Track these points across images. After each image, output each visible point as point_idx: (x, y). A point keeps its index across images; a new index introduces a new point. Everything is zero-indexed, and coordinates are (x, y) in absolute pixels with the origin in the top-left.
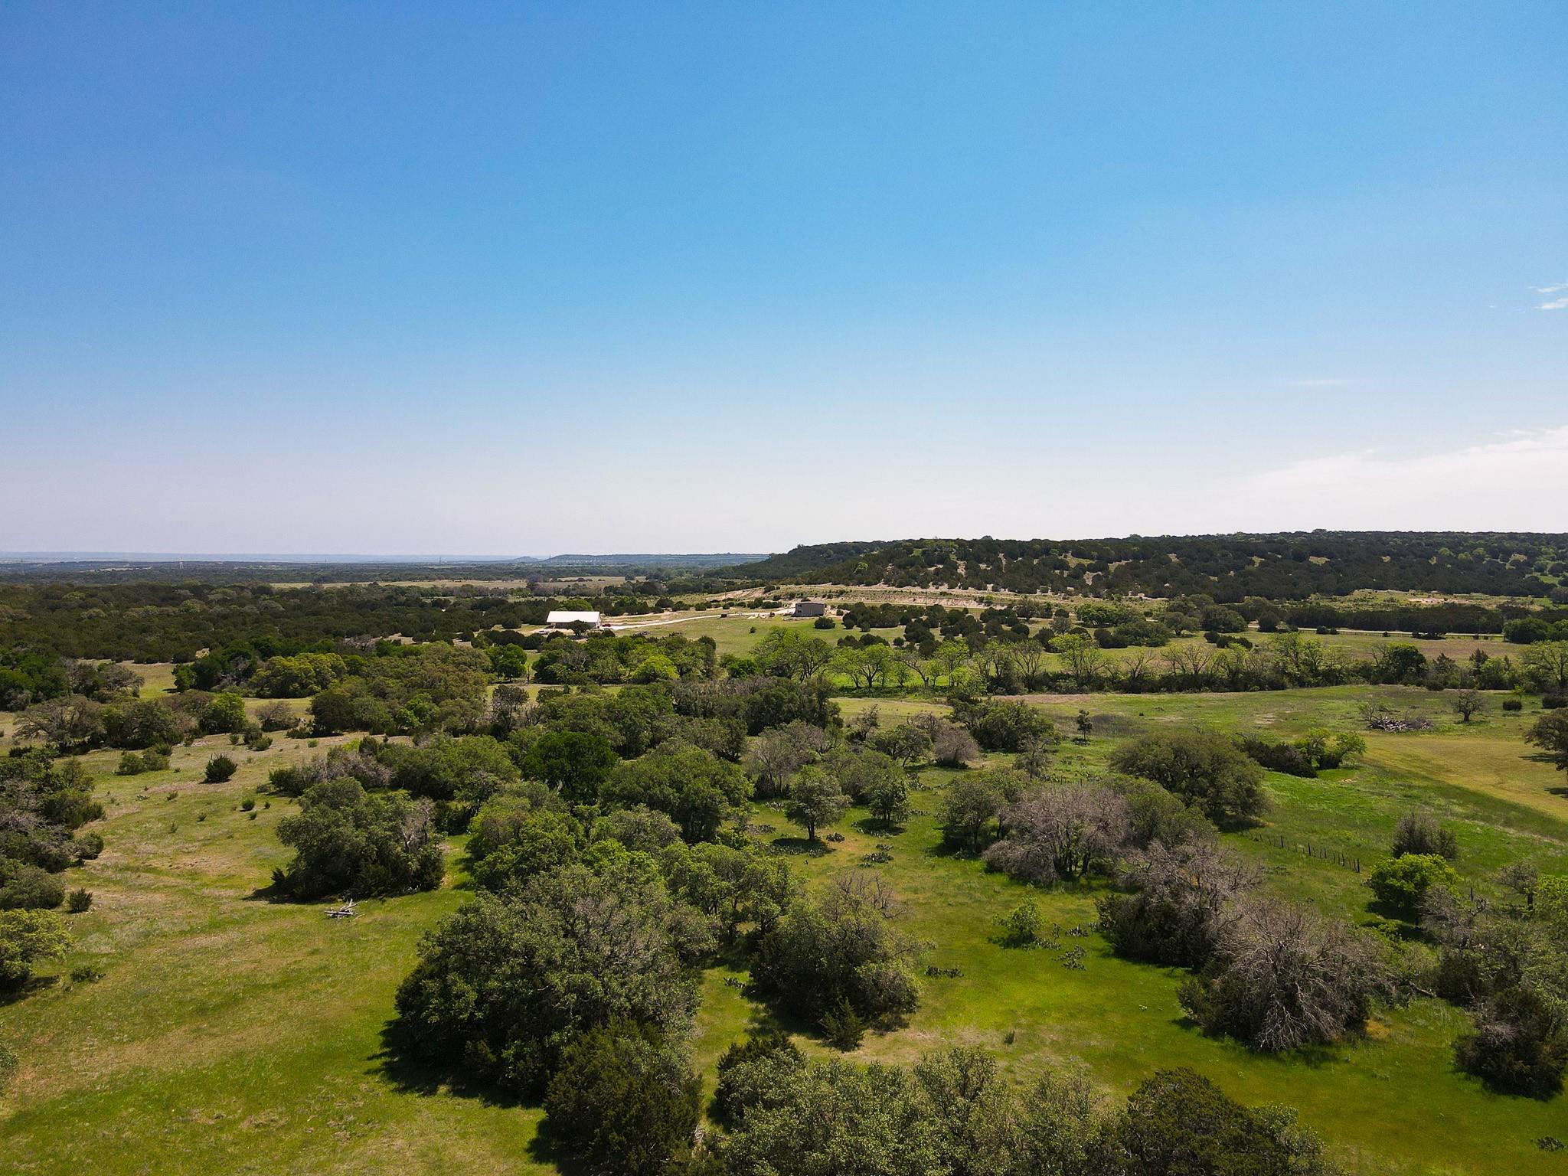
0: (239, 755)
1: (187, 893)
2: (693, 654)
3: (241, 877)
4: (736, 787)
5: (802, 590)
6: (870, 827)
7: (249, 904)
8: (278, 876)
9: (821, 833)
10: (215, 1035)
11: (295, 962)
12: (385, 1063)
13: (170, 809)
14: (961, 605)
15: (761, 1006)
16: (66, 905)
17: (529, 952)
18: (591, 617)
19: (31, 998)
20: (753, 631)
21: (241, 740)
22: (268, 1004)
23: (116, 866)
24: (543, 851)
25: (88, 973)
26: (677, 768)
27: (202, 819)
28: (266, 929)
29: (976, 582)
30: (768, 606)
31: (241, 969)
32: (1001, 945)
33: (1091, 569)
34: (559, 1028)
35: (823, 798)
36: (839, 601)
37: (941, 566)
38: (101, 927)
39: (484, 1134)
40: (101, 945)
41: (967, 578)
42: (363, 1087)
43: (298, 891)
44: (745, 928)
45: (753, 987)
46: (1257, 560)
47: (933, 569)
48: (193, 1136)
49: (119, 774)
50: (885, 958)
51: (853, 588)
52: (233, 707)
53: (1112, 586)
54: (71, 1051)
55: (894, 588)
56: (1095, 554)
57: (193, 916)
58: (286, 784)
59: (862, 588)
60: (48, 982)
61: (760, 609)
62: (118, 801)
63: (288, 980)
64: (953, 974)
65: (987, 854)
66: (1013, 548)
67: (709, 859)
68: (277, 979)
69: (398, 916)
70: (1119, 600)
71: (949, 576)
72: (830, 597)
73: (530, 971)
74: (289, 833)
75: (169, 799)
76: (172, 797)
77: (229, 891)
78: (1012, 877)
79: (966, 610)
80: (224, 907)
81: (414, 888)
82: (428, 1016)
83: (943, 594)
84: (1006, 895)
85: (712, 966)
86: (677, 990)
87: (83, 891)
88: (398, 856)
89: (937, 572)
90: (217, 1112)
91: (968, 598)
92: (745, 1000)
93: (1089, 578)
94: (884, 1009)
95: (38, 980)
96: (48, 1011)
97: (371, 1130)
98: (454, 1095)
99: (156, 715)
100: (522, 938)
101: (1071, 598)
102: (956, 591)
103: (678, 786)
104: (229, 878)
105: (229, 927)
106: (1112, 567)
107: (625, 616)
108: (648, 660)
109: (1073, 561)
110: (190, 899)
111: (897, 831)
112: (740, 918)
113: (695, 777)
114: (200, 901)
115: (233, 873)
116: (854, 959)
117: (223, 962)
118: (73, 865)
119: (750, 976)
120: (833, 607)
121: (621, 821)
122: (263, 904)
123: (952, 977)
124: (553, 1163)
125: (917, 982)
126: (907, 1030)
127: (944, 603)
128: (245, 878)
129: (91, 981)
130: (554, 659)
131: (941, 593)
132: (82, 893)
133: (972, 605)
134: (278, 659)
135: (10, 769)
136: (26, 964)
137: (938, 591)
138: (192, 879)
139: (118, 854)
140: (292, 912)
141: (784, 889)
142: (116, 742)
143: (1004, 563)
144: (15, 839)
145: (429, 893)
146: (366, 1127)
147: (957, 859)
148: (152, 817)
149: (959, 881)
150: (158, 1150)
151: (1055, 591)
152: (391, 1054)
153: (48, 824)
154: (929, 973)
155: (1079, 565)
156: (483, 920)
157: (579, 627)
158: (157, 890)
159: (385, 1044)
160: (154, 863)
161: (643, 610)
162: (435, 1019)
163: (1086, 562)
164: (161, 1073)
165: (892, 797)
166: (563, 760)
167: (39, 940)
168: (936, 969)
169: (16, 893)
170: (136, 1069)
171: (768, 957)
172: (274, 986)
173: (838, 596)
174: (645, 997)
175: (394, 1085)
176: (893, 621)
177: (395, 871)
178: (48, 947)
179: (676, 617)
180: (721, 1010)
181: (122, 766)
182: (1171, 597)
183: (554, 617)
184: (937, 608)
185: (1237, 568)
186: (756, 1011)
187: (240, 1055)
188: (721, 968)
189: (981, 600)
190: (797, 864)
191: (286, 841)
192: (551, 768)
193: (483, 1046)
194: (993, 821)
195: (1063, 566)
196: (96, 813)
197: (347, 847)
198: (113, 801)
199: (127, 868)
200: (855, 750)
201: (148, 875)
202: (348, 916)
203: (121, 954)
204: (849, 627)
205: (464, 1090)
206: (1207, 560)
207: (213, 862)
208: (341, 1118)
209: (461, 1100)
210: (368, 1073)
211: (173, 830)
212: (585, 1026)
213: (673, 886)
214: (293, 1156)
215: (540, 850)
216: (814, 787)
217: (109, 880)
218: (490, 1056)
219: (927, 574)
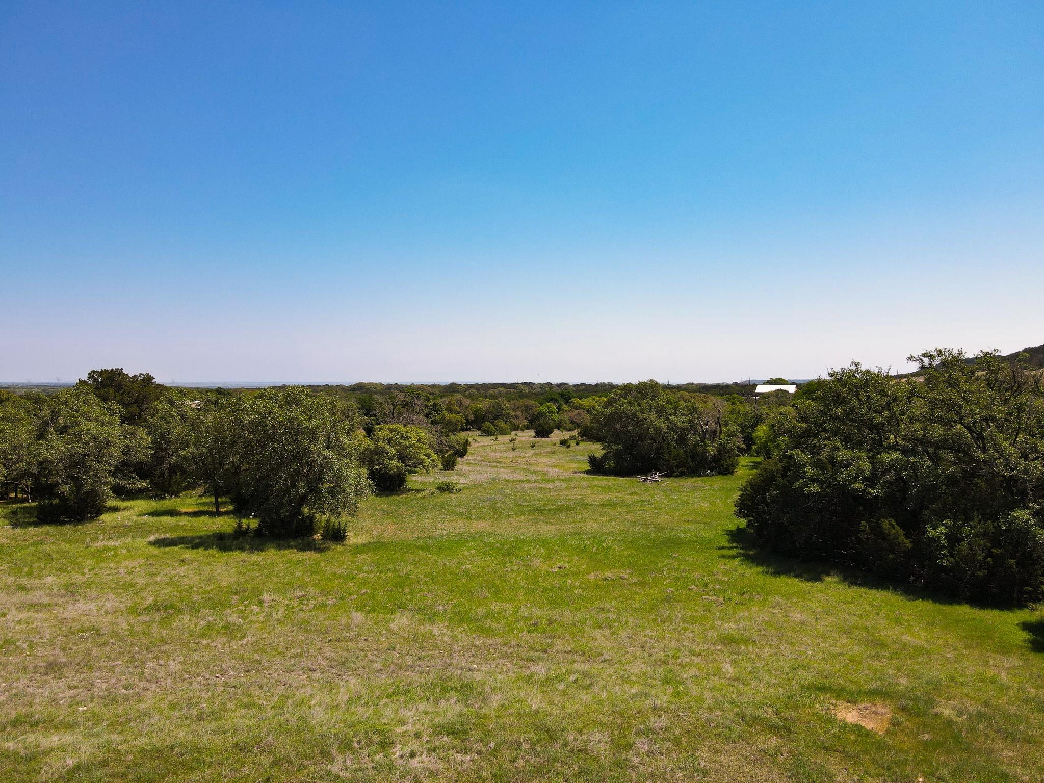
1: (524, 469)
7: (571, 474)
8: (593, 461)
10: (552, 523)
11: (617, 497)
12: (740, 553)
18: (790, 388)
19: (403, 496)
23: (475, 460)
25: (448, 486)
27: (532, 447)
31: (570, 497)
39: (931, 625)
42: (722, 566)
48: (536, 577)
49: (481, 436)
58: (590, 435)
60: (419, 491)
62: (478, 441)
63: (614, 504)
68: (602, 503)
69: (702, 485)
75: (511, 441)
81: (711, 471)
88: (696, 444)
95: (412, 490)
96: (415, 502)
97: (749, 600)
98: (852, 585)
105: (557, 482)
115: (557, 465)
117: (555, 493)
122: (582, 475)
129: (451, 493)
139: (477, 457)
145: (725, 477)
146: (743, 597)
148: (499, 447)
150: (497, 582)
152: (743, 549)
158: (502, 467)
159: (733, 541)
160: (501, 460)
164: (503, 536)
170: (481, 532)
181: (483, 434)
183: (761, 389)
187: (577, 534)
198: (475, 441)
199: (482, 461)
201: (496, 463)
202: (657, 481)
203: (474, 484)
207: (542, 461)
208: (706, 585)
210: (723, 556)
211: (514, 450)
214: (655, 607)
217: (470, 463)
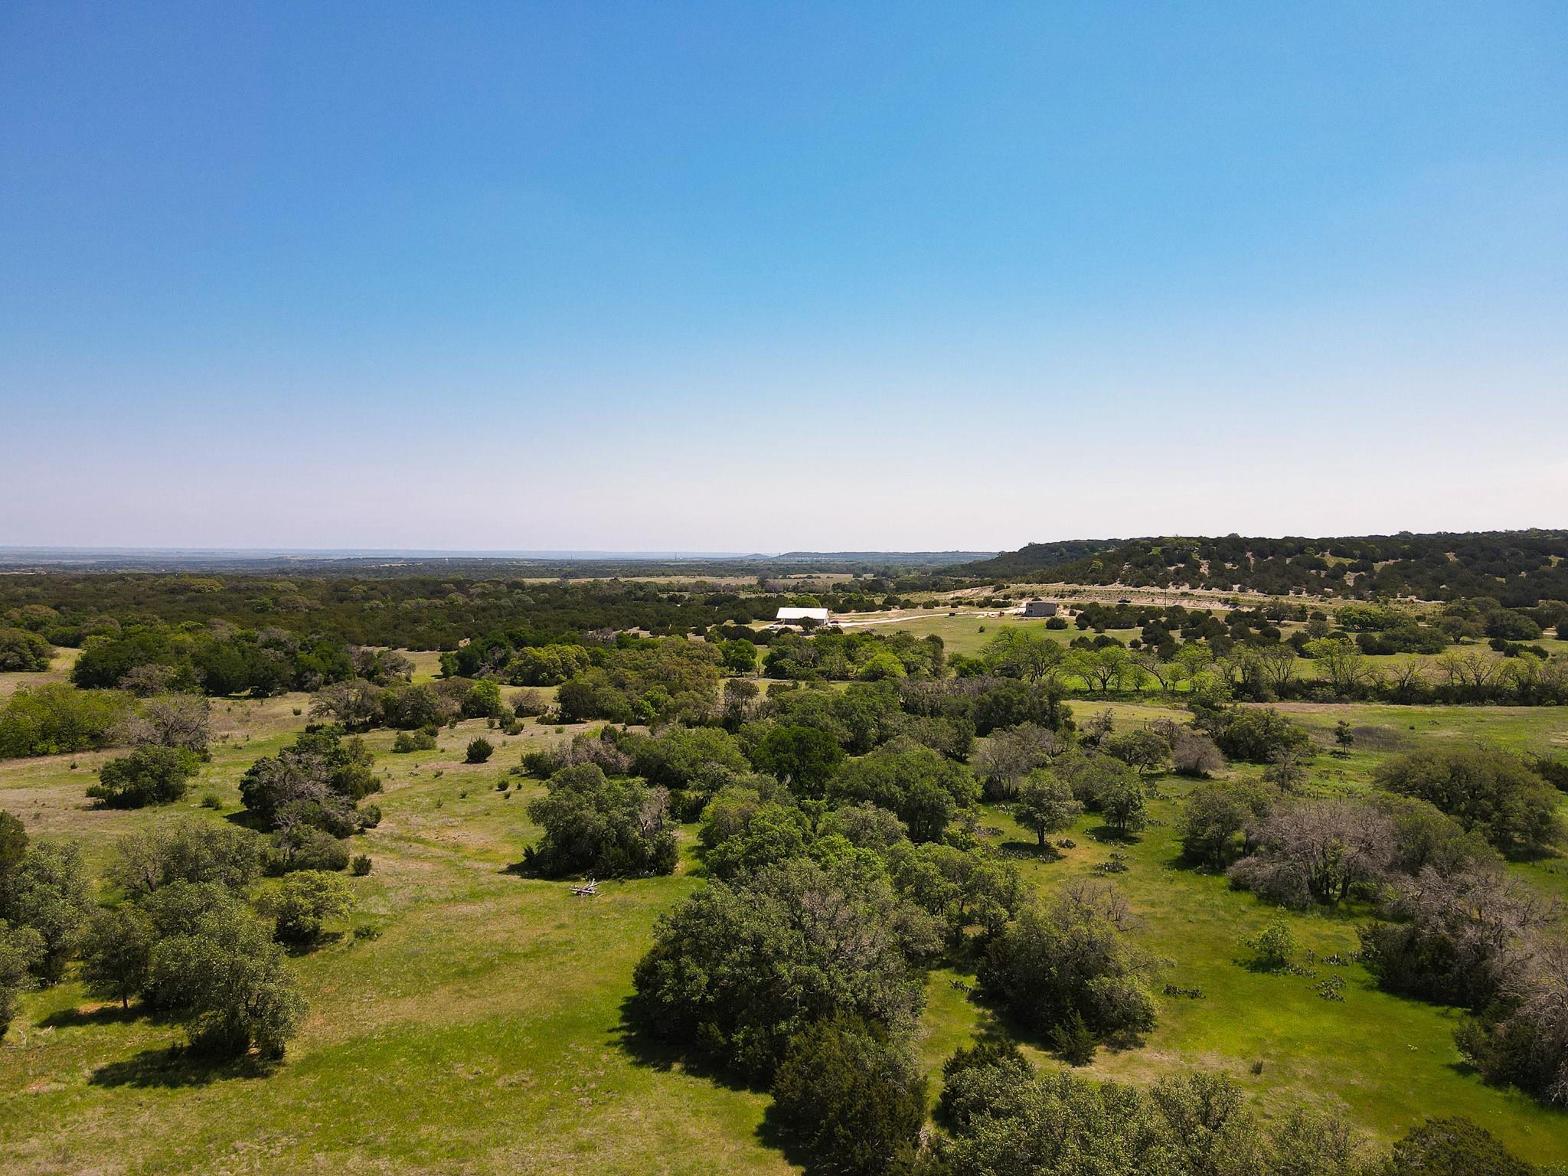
0: (495, 738)
1: (451, 863)
2: (920, 653)
3: (497, 852)
4: (963, 788)
5: (1033, 589)
6: (1103, 835)
7: (504, 877)
8: (529, 853)
9: (1052, 839)
10: (475, 997)
11: (544, 935)
12: (624, 1037)
13: (436, 785)
14: (1204, 606)
15: (989, 1012)
16: (350, 869)
17: (758, 941)
18: (819, 613)
19: (321, 951)
20: (982, 630)
21: (497, 724)
22: (520, 972)
23: (392, 835)
24: (771, 843)
25: (368, 931)
26: (904, 767)
27: (463, 796)
28: (517, 902)
29: (1220, 582)
30: (997, 605)
31: (497, 937)
32: (1247, 969)
33: (1353, 568)
34: (786, 1017)
35: (1053, 803)
36: (1072, 600)
37: (1182, 566)
38: (379, 890)
39: (714, 1114)
40: (379, 907)
41: (1210, 578)
42: (604, 1057)
43: (547, 867)
44: (972, 931)
45: (980, 992)
46: (1555, 560)
47: (1173, 568)
48: (456, 1089)
49: (395, 751)
50: (1119, 972)
51: (1087, 588)
52: (490, 693)
53: (1378, 588)
54: (354, 1001)
55: (1131, 588)
56: (1357, 552)
57: (456, 885)
58: (536, 767)
59: (1097, 587)
60: (335, 937)
61: (989, 608)
62: (393, 776)
63: (538, 951)
64: (1194, 995)
65: (1232, 871)
66: (1262, 547)
67: (935, 860)
68: (527, 950)
69: (635, 897)
70: (1386, 602)
71: (1191, 576)
72: (1062, 597)
73: (760, 960)
74: (539, 813)
75: (436, 776)
76: (438, 775)
77: (487, 864)
78: (1260, 897)
79: (1209, 612)
80: (482, 879)
81: (650, 872)
82: (664, 995)
83: (1184, 594)
84: (1253, 915)
85: (938, 968)
86: (903, 989)
87: (364, 856)
88: (636, 841)
89: (1178, 572)
90: (476, 1069)
91: (1212, 599)
92: (972, 1004)
93: (1350, 579)
94: (1118, 1026)
95: (327, 935)
96: (336, 964)
97: (610, 1099)
98: (687, 1073)
99: (425, 699)
100: (751, 926)
101: (1329, 600)
102: (1198, 591)
103: (904, 784)
104: (486, 852)
105: (487, 898)
106: (1378, 566)
107: (853, 613)
108: (875, 658)
109: (1331, 561)
110: (453, 870)
111: (1132, 841)
112: (967, 921)
113: (922, 776)
114: (462, 872)
115: (490, 847)
116: (1086, 971)
117: (481, 930)
118: (357, 833)
119: (977, 980)
120: (1065, 607)
121: (848, 817)
122: (515, 878)
123: (1192, 998)
124: (780, 1149)
125: (1155, 1001)
126: (1143, 1050)
127: (1185, 604)
128: (501, 853)
129: (370, 939)
130: (783, 655)
131: (1182, 594)
132: (363, 859)
133: (1217, 607)
134: (529, 650)
135: (306, 744)
136: (316, 920)
137: (1179, 591)
138: (455, 851)
139: (393, 825)
140: (541, 887)
141: (1012, 894)
142: (392, 722)
143: (1252, 562)
144: (310, 807)
145: (664, 878)
146: (607, 1096)
147: (1198, 873)
148: (421, 793)
149: (1201, 897)
150: (425, 1099)
151: (1311, 592)
152: (629, 1029)
153: (336, 794)
154: (1167, 992)
155: (1339, 565)
156: (714, 907)
157: (807, 623)
158: (426, 859)
159: (624, 1019)
160: (424, 835)
161: (871, 608)
162: (669, 998)
163: (1347, 561)
164: (429, 1028)
165: (1127, 805)
166: (793, 755)
167: (328, 899)
168: (1175, 989)
169: (310, 856)
170: (408, 1022)
171: (995, 962)
172: (526, 956)
173: (1071, 596)
174: (870, 993)
175: (631, 1059)
176: (1130, 623)
177: (633, 854)
178: (335, 905)
179: (903, 615)
180: (946, 1012)
181: (397, 745)
182: (1449, 599)
183: (784, 613)
184: (1178, 609)
185: (1528, 569)
186: (983, 1016)
187: (495, 1017)
188: (946, 970)
189: (1226, 602)
190: (1027, 869)
191: (536, 821)
192: (779, 763)
193: (714, 1029)
194: (1239, 836)
195: (1320, 565)
196: (375, 787)
197: (590, 829)
198: (389, 776)
199: (400, 838)
200: (1088, 755)
201: (418, 845)
202: (591, 894)
203: (395, 916)
204: (1082, 628)
205: (698, 1068)
206: (1492, 559)
207: (474, 837)
208: (584, 1086)
209: (693, 1079)
210: (608, 1044)
211: (439, 806)
212: (812, 1017)
213: (899, 885)
214: (541, 1117)
215: (768, 842)
216: (1044, 791)
217: (385, 848)
218: (721, 1039)
219: (1166, 573)
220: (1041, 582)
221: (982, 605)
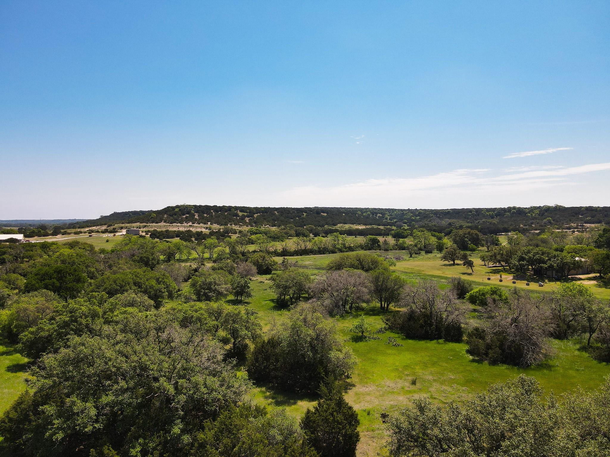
5: (127, 226)
14: (199, 230)
18: (18, 237)
20: (107, 241)
29: (203, 221)
30: (111, 232)
33: (248, 216)
37: (188, 215)
41: (199, 220)
46: (305, 214)
47: (184, 216)
51: (150, 224)
53: (257, 223)
55: (169, 224)
56: (248, 211)
59: (154, 224)
61: (107, 233)
66: (216, 209)
70: (260, 227)
71: (192, 219)
72: (140, 228)
79: (202, 232)
89: (187, 217)
91: (201, 227)
101: (242, 227)
102: (195, 225)
106: (255, 216)
107: (36, 237)
109: (240, 214)
120: (142, 232)
126: (357, 387)
127: (191, 229)
131: (190, 226)
133: (204, 230)
137: (188, 225)
143: (214, 214)
151: (235, 224)
155: (243, 215)
157: (12, 241)
161: (46, 235)
163: (246, 214)
173: (144, 228)
176: (173, 236)
184: (190, 231)
189: (207, 228)
195: (237, 215)
206: (288, 214)
219: (182, 218)
220: (129, 223)
221: (103, 232)
